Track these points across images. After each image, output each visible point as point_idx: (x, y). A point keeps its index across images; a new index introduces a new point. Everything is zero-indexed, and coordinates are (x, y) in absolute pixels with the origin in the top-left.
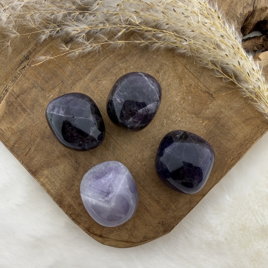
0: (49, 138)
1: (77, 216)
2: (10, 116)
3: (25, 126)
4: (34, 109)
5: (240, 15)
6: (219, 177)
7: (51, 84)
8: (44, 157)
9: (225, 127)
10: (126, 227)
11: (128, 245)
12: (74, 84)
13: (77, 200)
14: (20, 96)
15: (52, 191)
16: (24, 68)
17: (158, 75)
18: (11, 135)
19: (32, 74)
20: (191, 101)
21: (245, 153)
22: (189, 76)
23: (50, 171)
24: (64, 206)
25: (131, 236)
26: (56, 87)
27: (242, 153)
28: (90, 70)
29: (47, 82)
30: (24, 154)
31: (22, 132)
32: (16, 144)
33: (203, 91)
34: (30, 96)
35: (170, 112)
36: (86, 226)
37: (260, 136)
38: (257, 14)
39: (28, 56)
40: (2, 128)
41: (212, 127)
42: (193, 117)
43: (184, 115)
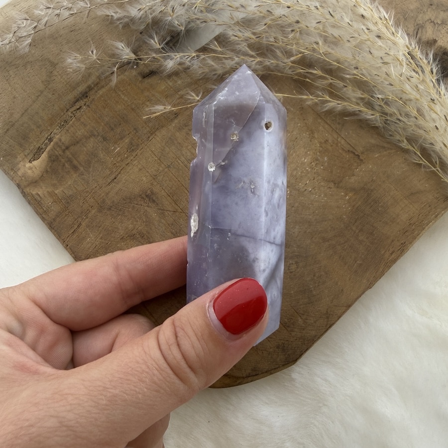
2: (53, 177)
3: (75, 191)
4: (90, 167)
6: (372, 279)
7: (119, 133)
8: (101, 238)
12: (152, 133)
14: (71, 148)
16: (78, 109)
18: (52, 204)
19: (91, 117)
20: (328, 163)
22: (324, 128)
26: (125, 137)
27: (406, 243)
28: (177, 115)
29: (112, 129)
30: (70, 233)
31: (70, 199)
32: (58, 216)
33: (346, 150)
35: (296, 178)
37: (434, 220)
39: (86, 93)
41: (360, 203)
42: (331, 186)
43: (317, 183)
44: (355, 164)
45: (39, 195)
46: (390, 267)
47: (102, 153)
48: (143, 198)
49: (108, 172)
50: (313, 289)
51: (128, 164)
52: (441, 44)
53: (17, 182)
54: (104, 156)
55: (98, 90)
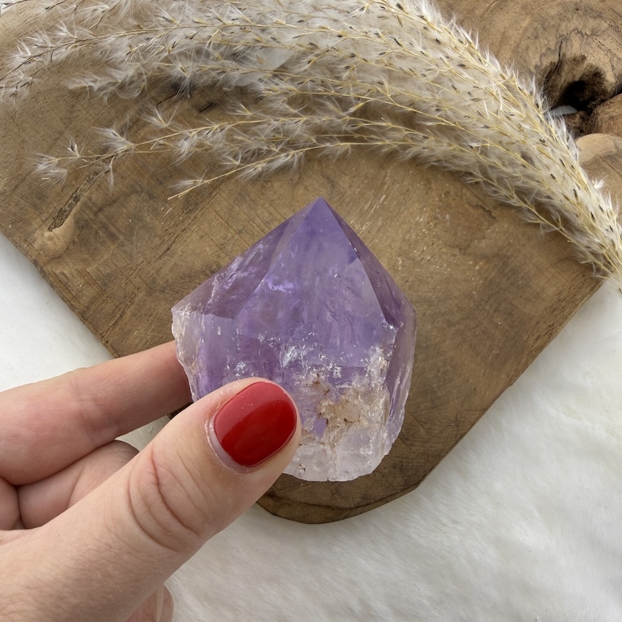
0: (163, 291)
2: (83, 249)
3: (114, 268)
4: (133, 235)
5: (535, 68)
6: (513, 374)
8: (153, 330)
9: (520, 273)
11: (331, 514)
12: (216, 187)
14: (105, 209)
17: (383, 173)
18: (84, 287)
20: (450, 222)
21: (560, 325)
25: (336, 495)
27: (555, 325)
29: (161, 183)
30: (110, 325)
31: (104, 283)
32: (93, 303)
33: (473, 204)
34: (125, 210)
35: (409, 243)
37: (589, 293)
38: (566, 68)
40: (65, 272)
41: (494, 274)
42: (455, 253)
43: (437, 250)
44: (486, 223)
45: (64, 274)
46: (534, 357)
47: (148, 215)
48: (206, 275)
49: (157, 241)
50: (437, 389)
51: (185, 229)
52: (591, 62)
53: (34, 257)
54: (151, 219)
55: (139, 129)
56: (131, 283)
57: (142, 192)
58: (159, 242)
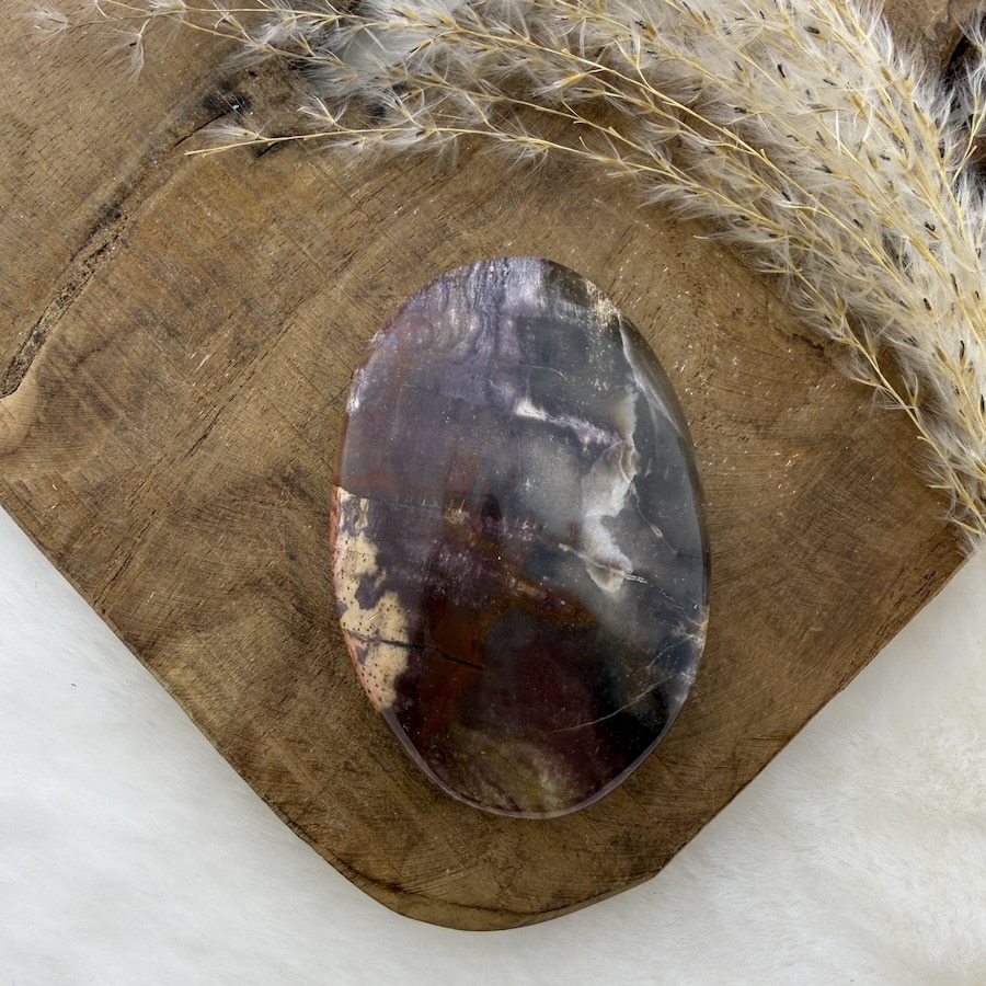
0: (198, 517)
1: (305, 811)
2: (55, 436)
3: (110, 474)
4: (141, 409)
5: (936, 30)
6: (847, 670)
7: (205, 313)
8: (182, 591)
9: (872, 474)
10: (489, 853)
11: (498, 920)
12: (288, 312)
13: (305, 750)
14: (90, 359)
15: (211, 717)
16: (100, 252)
17: (611, 274)
18: (59, 509)
19: (133, 273)
20: (740, 372)
21: (948, 574)
22: (730, 275)
23: (205, 642)
24: (256, 774)
25: (508, 891)
26: (221, 324)
27: (937, 575)
28: (348, 258)
29: (189, 305)
30: (107, 580)
31: (99, 495)
32: (76, 539)
33: (787, 334)
34: (125, 359)
36: (341, 848)
39: (116, 206)
40: (25, 481)
41: (821, 476)
42: (748, 436)
43: (711, 429)
44: (812, 373)
45: (20, 484)
46: (889, 637)
47: (168, 369)
48: (275, 486)
49: (185, 420)
51: (233, 396)
54: (173, 377)
55: (146, 197)
56: (142, 502)
57: (153, 324)
58: (188, 422)
